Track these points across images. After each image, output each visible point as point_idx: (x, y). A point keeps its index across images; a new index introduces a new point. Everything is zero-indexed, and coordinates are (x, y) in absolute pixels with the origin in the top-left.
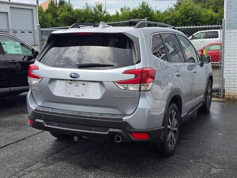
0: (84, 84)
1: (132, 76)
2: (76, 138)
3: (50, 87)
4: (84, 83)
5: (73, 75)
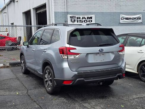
5: (100, 50)
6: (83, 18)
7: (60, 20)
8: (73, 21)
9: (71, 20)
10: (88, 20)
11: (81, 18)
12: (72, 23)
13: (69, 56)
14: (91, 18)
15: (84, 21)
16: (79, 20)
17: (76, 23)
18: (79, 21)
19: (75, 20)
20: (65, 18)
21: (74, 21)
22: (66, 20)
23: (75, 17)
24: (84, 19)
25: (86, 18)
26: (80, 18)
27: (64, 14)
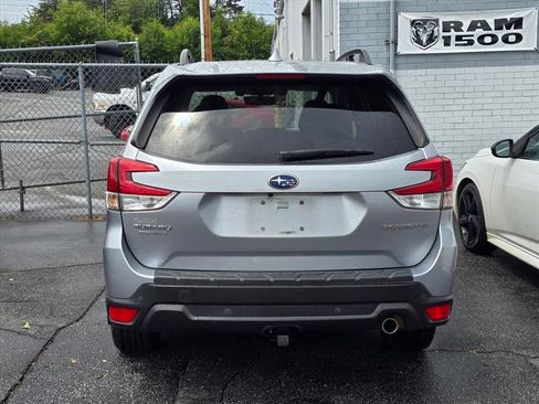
0: (302, 203)
1: (424, 176)
2: (283, 340)
3: (204, 215)
4: (302, 198)
5: (279, 180)
6: (473, 27)
7: (364, 37)
8: (424, 39)
9: (417, 36)
10: (500, 34)
11: (465, 27)
12: (418, 50)
13: (127, 198)
14: (518, 23)
15: (481, 39)
16: (453, 34)
17: (438, 47)
18: (453, 39)
19: (436, 34)
20: (384, 29)
21: (431, 39)
22: (392, 37)
23: (437, 21)
24: (480, 32)
25: (492, 27)
26: (458, 26)
27: (383, 9)
